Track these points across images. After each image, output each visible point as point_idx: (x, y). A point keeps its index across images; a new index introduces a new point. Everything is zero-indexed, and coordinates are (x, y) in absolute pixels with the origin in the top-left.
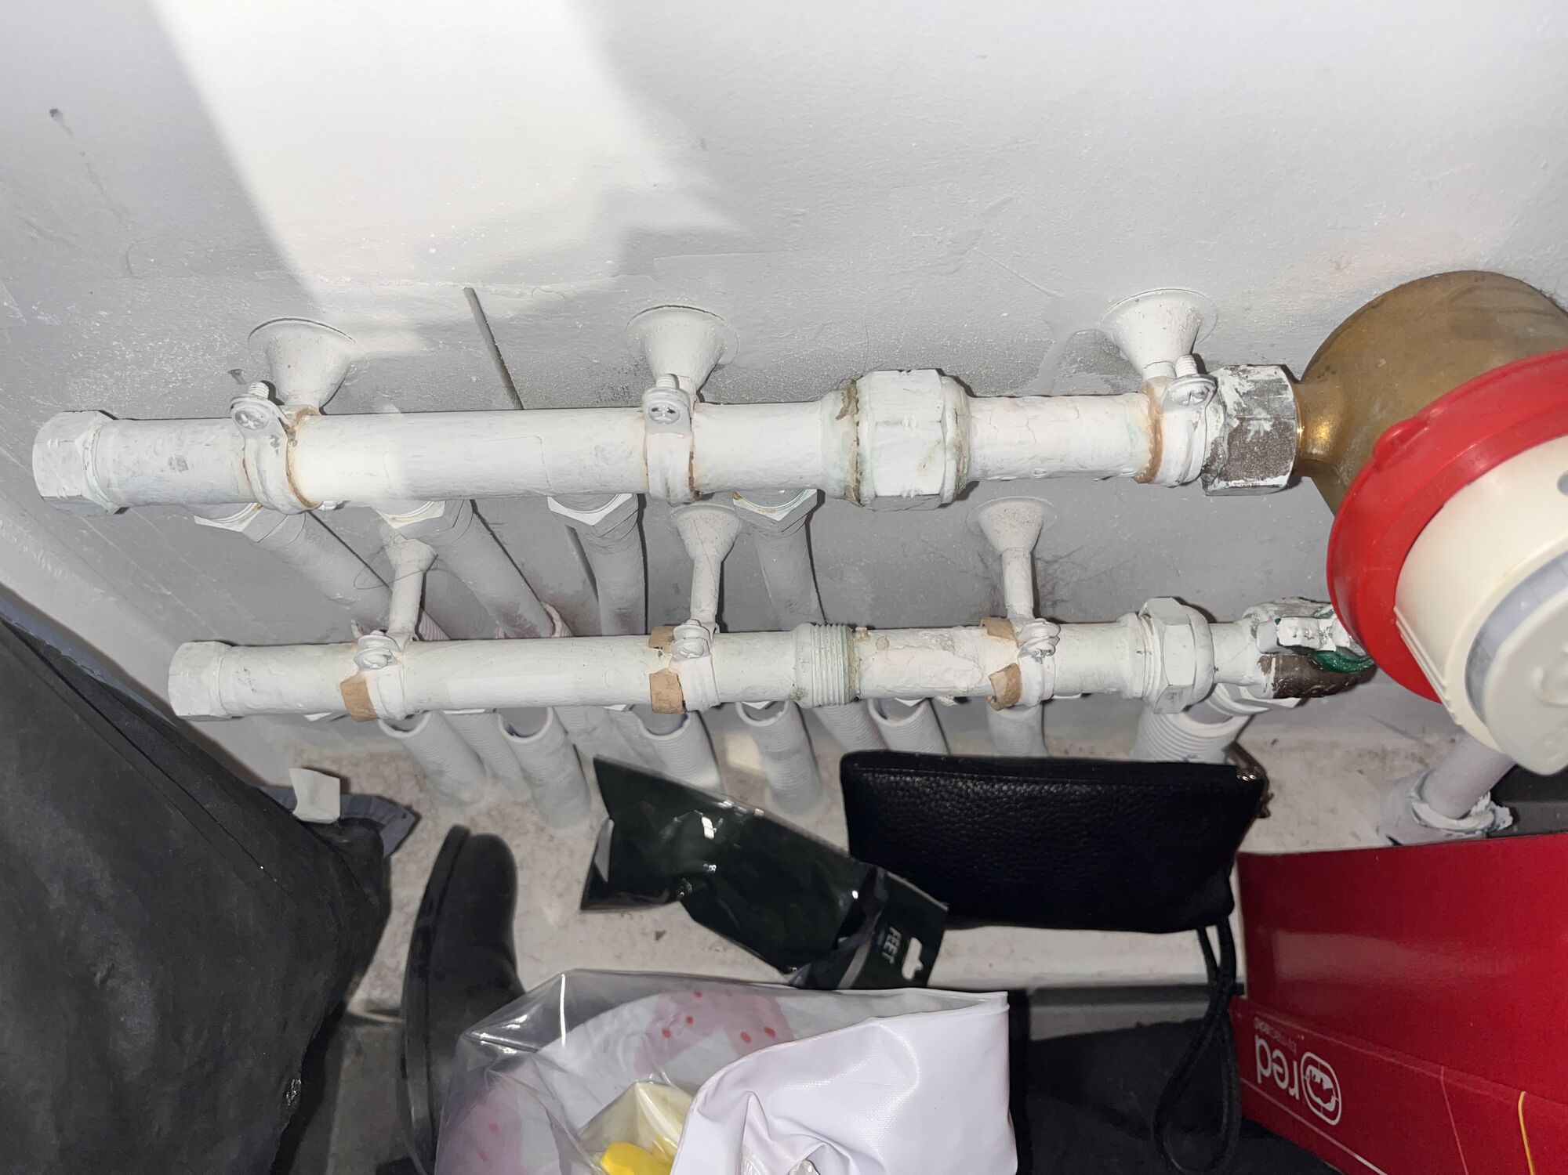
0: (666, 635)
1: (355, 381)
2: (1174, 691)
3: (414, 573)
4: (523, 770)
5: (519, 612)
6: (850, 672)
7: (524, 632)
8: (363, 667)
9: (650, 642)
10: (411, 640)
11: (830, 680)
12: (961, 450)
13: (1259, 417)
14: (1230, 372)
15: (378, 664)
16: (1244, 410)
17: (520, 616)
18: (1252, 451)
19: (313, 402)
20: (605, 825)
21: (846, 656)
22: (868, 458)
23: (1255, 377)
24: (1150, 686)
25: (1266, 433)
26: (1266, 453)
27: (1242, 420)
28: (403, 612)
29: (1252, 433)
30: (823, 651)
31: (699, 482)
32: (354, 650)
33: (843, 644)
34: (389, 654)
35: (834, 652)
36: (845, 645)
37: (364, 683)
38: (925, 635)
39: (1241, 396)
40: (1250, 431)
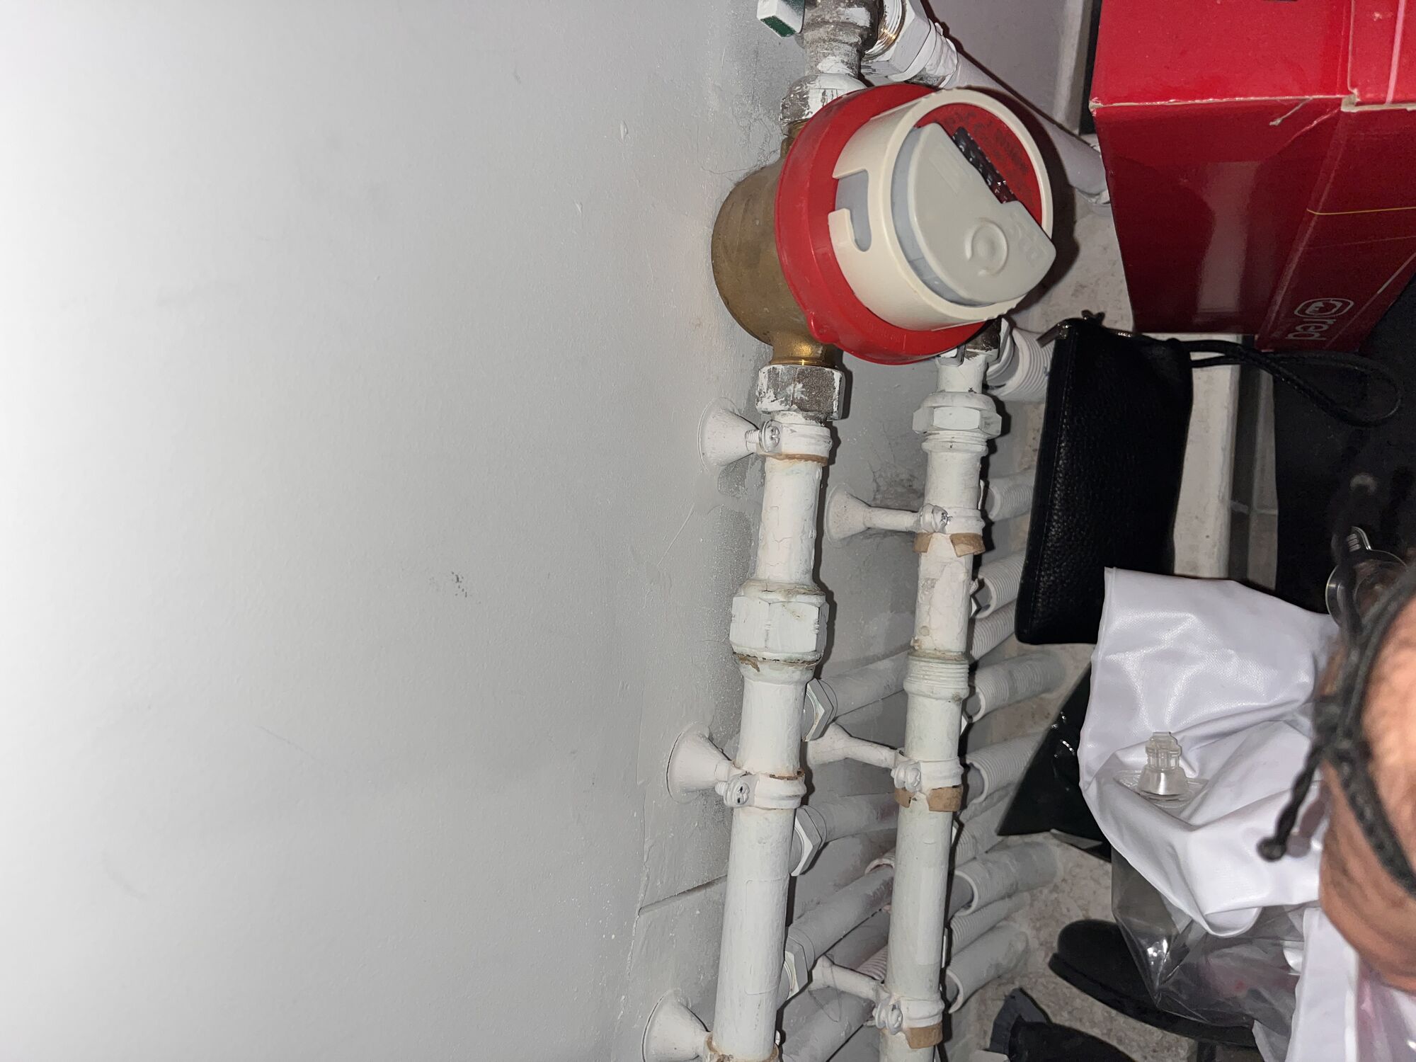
0: (901, 792)
1: (689, 999)
2: (983, 423)
3: (832, 972)
4: (1003, 898)
5: (872, 894)
6: (944, 659)
7: (887, 891)
8: (899, 1029)
9: (904, 806)
10: (883, 985)
11: (949, 675)
12: (791, 591)
13: (792, 391)
14: (760, 402)
15: (899, 1016)
16: (786, 400)
17: (875, 893)
18: (815, 396)
19: (702, 1037)
20: (1055, 836)
21: (931, 660)
22: (789, 655)
23: (765, 387)
24: (978, 439)
25: (803, 387)
26: (817, 387)
27: (793, 403)
28: (860, 986)
29: (803, 396)
30: (926, 677)
31: (791, 772)
32: (887, 1032)
33: (922, 661)
34: (892, 1007)
35: (927, 669)
36: (923, 659)
37: (912, 1029)
38: (921, 598)
39: (777, 399)
40: (801, 398)
